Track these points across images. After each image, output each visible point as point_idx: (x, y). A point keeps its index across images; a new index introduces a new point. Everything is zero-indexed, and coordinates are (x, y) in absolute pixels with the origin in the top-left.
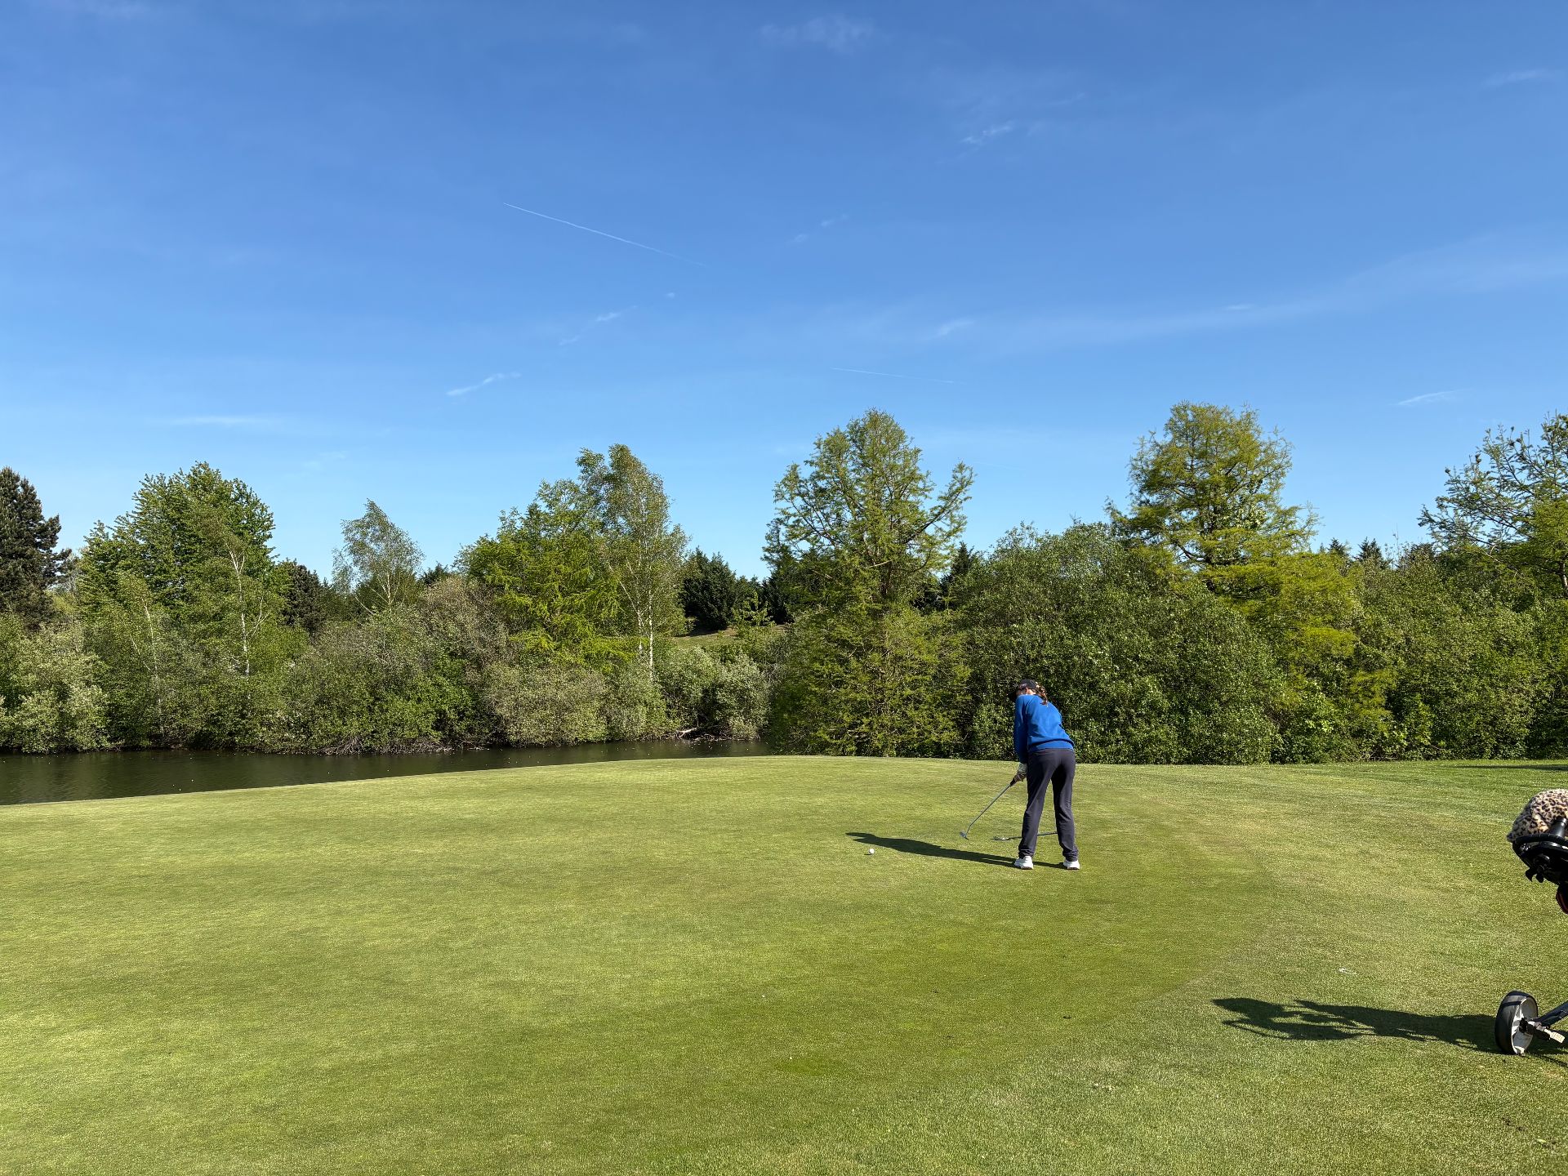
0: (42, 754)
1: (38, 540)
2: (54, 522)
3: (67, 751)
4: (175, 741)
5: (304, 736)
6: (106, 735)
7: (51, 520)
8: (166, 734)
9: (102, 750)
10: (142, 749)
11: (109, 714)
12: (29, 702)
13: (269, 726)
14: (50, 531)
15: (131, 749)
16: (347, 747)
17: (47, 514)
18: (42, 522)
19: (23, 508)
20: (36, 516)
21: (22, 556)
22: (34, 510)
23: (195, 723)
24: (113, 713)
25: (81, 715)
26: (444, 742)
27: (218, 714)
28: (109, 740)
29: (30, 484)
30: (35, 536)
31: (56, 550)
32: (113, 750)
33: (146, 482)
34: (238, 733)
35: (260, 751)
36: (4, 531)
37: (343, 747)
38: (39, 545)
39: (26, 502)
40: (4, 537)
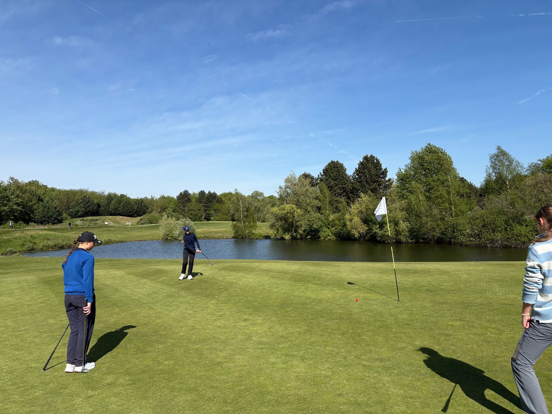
1: (381, 176)
3: (398, 243)
4: (431, 240)
5: (478, 240)
6: (409, 238)
7: (385, 169)
8: (428, 237)
9: (408, 243)
10: (420, 243)
12: (386, 226)
13: (464, 236)
14: (385, 173)
15: (417, 242)
16: (497, 244)
17: (383, 167)
18: (382, 170)
19: (377, 166)
20: (381, 169)
21: (377, 181)
22: (380, 166)
23: (437, 234)
24: (411, 231)
25: (403, 231)
27: (445, 231)
28: (411, 240)
29: (378, 159)
31: (387, 179)
32: (412, 243)
33: (412, 153)
34: (452, 238)
35: (461, 244)
36: (372, 174)
37: (495, 244)
38: (382, 178)
39: (377, 165)
40: (372, 176)
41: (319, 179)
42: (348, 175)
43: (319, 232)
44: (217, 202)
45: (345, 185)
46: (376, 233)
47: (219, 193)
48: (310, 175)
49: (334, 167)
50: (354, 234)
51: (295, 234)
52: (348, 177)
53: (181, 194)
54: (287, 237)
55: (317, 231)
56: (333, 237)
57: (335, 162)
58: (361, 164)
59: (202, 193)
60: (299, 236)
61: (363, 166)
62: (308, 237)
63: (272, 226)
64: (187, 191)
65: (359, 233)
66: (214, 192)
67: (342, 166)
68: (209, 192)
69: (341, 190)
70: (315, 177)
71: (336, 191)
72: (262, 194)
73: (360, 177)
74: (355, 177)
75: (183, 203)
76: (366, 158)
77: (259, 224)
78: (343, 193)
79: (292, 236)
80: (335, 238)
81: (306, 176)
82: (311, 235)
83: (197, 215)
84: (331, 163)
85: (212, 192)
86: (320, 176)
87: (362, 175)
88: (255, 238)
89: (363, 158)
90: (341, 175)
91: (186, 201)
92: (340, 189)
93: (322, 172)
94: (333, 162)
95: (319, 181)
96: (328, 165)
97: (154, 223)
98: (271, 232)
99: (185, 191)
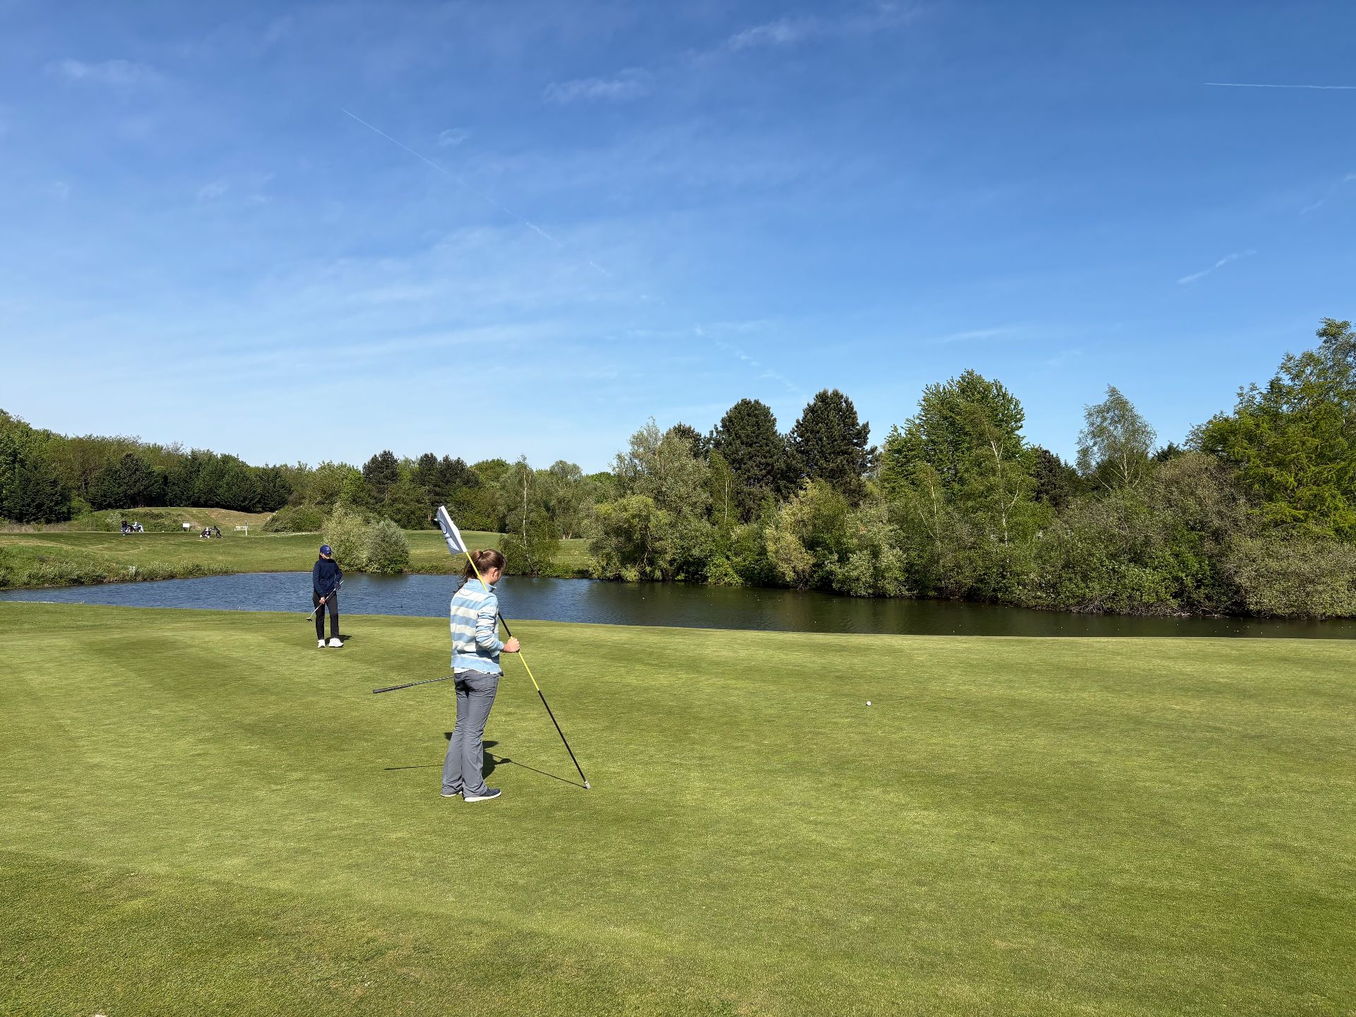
0: (863, 597)
1: (855, 441)
2: (866, 426)
3: (880, 596)
4: (953, 593)
5: (1053, 596)
6: (905, 586)
7: (864, 426)
8: (947, 587)
9: (902, 597)
10: (930, 598)
11: (906, 571)
12: (854, 558)
13: (1024, 586)
14: (863, 434)
15: (922, 597)
16: (1091, 607)
17: (861, 421)
18: (858, 427)
19: (846, 418)
20: (854, 424)
21: (846, 453)
22: (853, 418)
23: (967, 579)
24: (909, 569)
25: (888, 569)
26: (1182, 608)
27: (984, 574)
28: (908, 590)
29: (850, 400)
30: (854, 438)
31: (868, 447)
32: (910, 598)
33: (927, 391)
34: (1000, 589)
35: (1017, 605)
36: (835, 436)
37: (1087, 607)
38: (856, 444)
39: (848, 413)
40: (835, 440)
41: (712, 442)
42: (780, 434)
43: (705, 565)
44: (466, 483)
45: (771, 457)
46: (831, 573)
47: (470, 461)
48: (692, 429)
49: (749, 415)
50: (783, 574)
51: (648, 569)
52: (780, 440)
53: (374, 460)
54: (631, 574)
55: (701, 563)
56: (737, 580)
57: (750, 402)
58: (811, 410)
59: (428, 460)
60: (658, 574)
61: (813, 414)
62: (679, 577)
63: (596, 549)
64: (389, 452)
65: (794, 572)
66: (459, 458)
67: (766, 412)
68: (447, 457)
69: (761, 470)
70: (703, 436)
71: (749, 471)
72: (575, 468)
73: (807, 440)
74: (795, 441)
75: (379, 483)
76: (822, 398)
77: (564, 541)
78: (765, 476)
79: (643, 573)
80: (740, 581)
81: (683, 432)
82: (687, 572)
83: (413, 513)
84: (742, 405)
85: (453, 458)
86: (715, 434)
87: (811, 436)
88: (555, 575)
89: (817, 397)
90: (764, 433)
91: (386, 477)
92: (759, 467)
93: (719, 425)
94: (745, 403)
95: (711, 446)
96: (736, 408)
97: (306, 530)
98: (592, 562)
99: (385, 452)
